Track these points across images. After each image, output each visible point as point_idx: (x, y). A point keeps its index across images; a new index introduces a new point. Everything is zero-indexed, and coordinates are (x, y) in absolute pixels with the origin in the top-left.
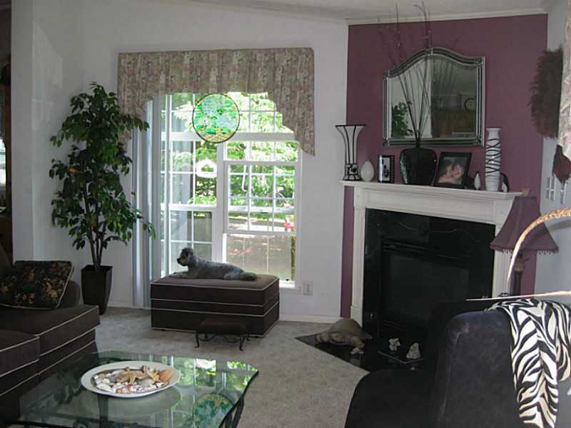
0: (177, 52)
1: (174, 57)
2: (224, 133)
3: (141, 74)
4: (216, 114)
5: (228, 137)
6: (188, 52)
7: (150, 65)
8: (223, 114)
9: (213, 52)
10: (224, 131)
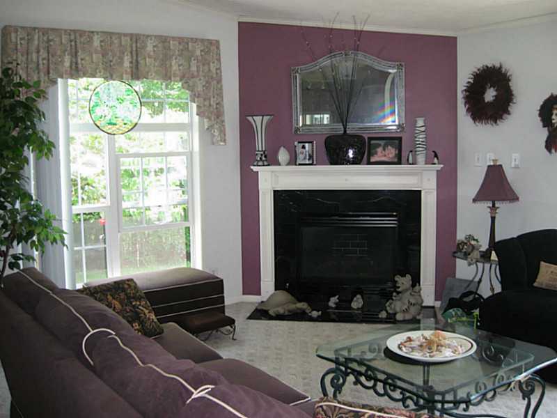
0: (85, 32)
1: (81, 36)
2: (125, 124)
3: (41, 53)
4: (116, 103)
5: (130, 128)
6: (98, 33)
7: (52, 43)
8: (124, 104)
9: (125, 35)
10: (125, 122)
